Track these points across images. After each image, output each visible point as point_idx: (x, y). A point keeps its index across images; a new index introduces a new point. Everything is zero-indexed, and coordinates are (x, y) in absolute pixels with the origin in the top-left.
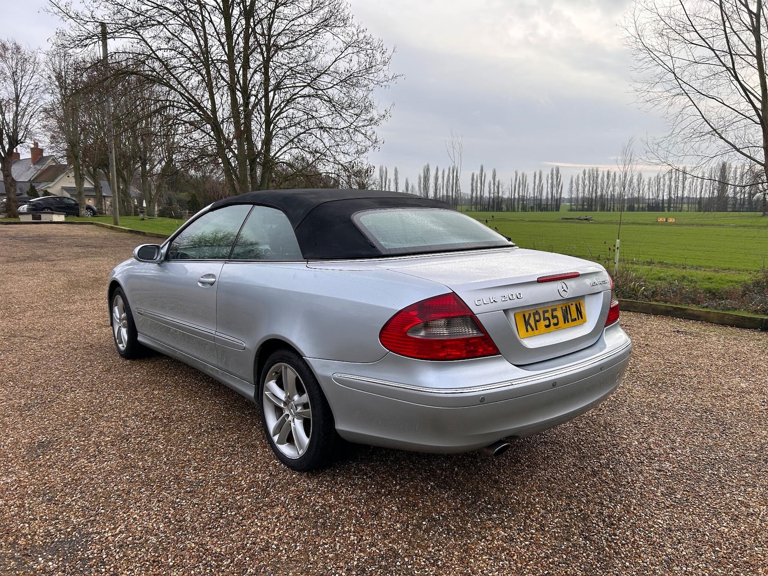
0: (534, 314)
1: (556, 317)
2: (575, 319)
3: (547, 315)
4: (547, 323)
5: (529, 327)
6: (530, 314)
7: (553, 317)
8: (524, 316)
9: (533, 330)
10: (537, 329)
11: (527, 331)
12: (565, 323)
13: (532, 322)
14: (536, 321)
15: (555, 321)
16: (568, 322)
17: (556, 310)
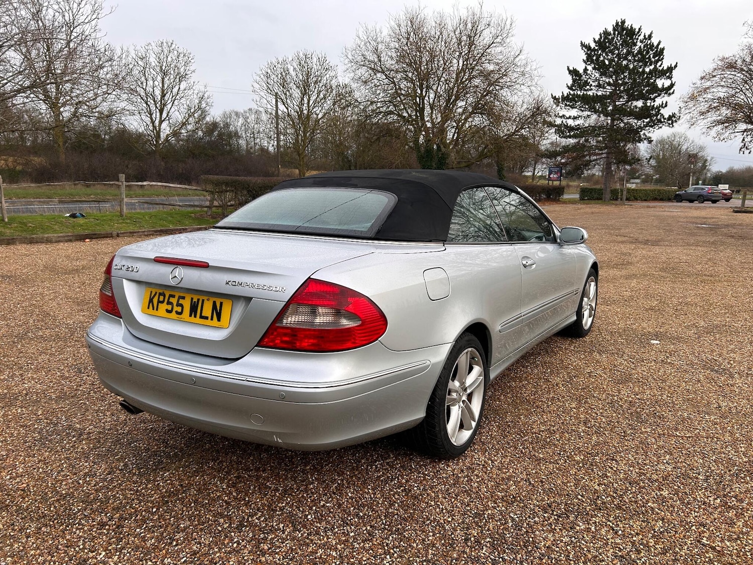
0: (160, 294)
1: (182, 306)
2: (206, 318)
3: (172, 300)
4: (169, 307)
5: (151, 304)
6: (156, 293)
7: (179, 305)
8: (151, 292)
9: (153, 309)
10: (157, 310)
11: (148, 308)
12: (190, 316)
13: (155, 301)
14: (159, 302)
15: (179, 309)
16: (195, 316)
17: (183, 298)
